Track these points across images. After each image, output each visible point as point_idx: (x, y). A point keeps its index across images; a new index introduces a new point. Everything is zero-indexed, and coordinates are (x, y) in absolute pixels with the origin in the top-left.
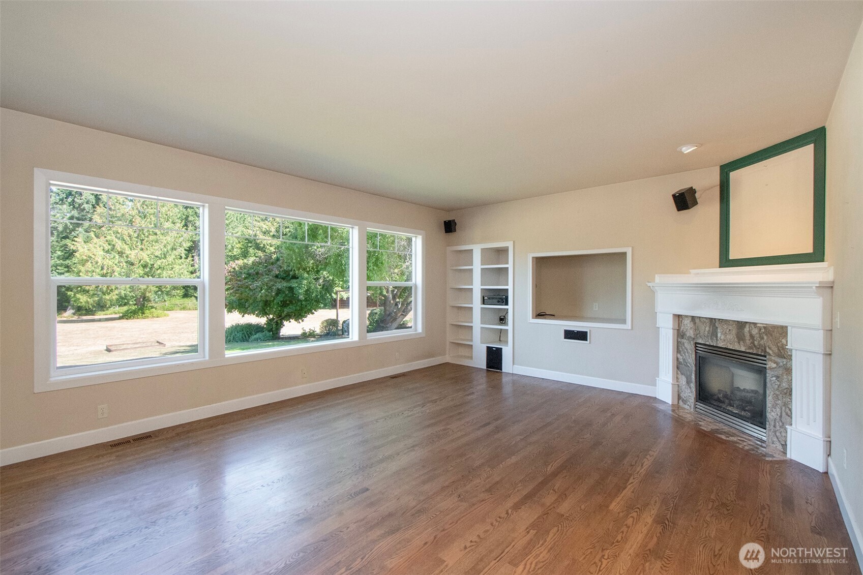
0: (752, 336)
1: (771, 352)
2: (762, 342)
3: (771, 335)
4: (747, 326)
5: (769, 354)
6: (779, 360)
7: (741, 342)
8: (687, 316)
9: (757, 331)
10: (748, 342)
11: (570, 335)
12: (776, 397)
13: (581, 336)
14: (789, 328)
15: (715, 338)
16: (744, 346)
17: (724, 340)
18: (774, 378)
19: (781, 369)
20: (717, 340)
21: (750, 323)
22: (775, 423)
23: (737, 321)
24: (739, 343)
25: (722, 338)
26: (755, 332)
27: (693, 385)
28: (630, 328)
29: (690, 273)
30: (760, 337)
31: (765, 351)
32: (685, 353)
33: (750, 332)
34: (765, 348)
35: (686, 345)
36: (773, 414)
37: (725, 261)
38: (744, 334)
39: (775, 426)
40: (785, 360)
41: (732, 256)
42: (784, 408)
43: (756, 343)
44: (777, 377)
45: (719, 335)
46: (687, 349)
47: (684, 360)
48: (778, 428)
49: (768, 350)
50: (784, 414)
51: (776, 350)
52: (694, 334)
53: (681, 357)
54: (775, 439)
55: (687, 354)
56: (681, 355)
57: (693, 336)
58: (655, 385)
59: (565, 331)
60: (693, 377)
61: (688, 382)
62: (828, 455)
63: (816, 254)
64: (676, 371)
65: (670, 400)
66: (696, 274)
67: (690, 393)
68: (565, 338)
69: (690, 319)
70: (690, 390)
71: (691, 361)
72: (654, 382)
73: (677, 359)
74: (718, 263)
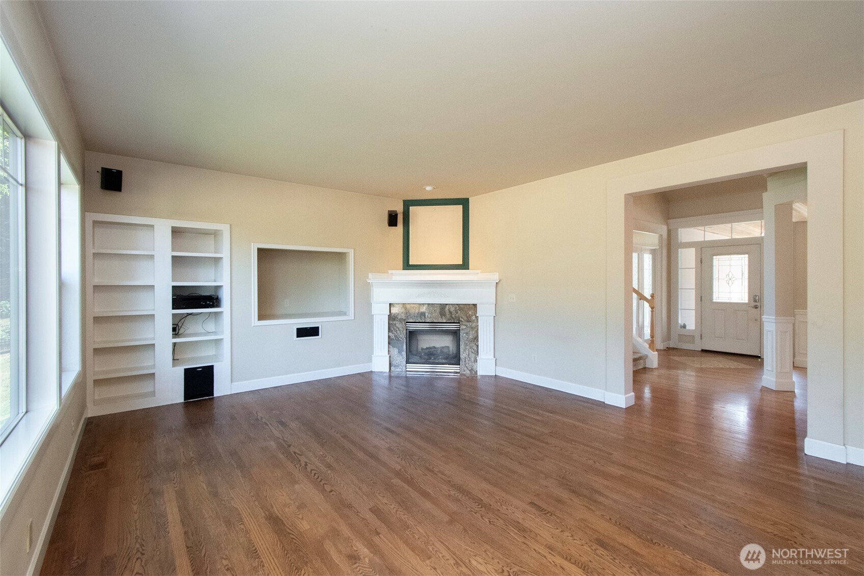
0: (450, 312)
1: (463, 320)
2: (457, 315)
3: (463, 310)
4: (447, 306)
5: (462, 321)
6: (468, 324)
7: (443, 317)
8: (398, 304)
9: (454, 309)
10: (448, 316)
11: (303, 332)
12: (466, 345)
13: (313, 332)
14: (478, 305)
15: (423, 317)
16: (445, 319)
17: (431, 317)
18: (465, 335)
19: (469, 328)
20: (425, 318)
21: (449, 304)
22: (465, 359)
23: (440, 304)
24: (442, 317)
25: (429, 316)
26: (452, 309)
27: (404, 353)
28: (353, 318)
29: (388, 273)
30: (456, 312)
31: (459, 320)
32: (396, 331)
33: (449, 310)
34: (459, 318)
36: (464, 355)
37: (407, 266)
38: (445, 312)
39: (465, 362)
40: (471, 323)
42: (470, 350)
43: (453, 316)
44: (467, 333)
45: (427, 314)
46: (398, 328)
47: (395, 336)
48: (467, 361)
49: (461, 319)
50: (470, 353)
51: (466, 318)
52: (405, 316)
53: (393, 335)
54: (466, 369)
55: (398, 332)
56: (393, 334)
57: (404, 318)
58: (371, 361)
59: (298, 329)
60: (405, 347)
61: (400, 352)
62: (496, 365)
63: (465, 266)
64: (389, 346)
65: (386, 369)
66: (392, 274)
67: (401, 359)
68: (298, 336)
69: (401, 306)
70: (401, 357)
71: (403, 336)
72: (370, 360)
73: (389, 337)
74: (402, 267)
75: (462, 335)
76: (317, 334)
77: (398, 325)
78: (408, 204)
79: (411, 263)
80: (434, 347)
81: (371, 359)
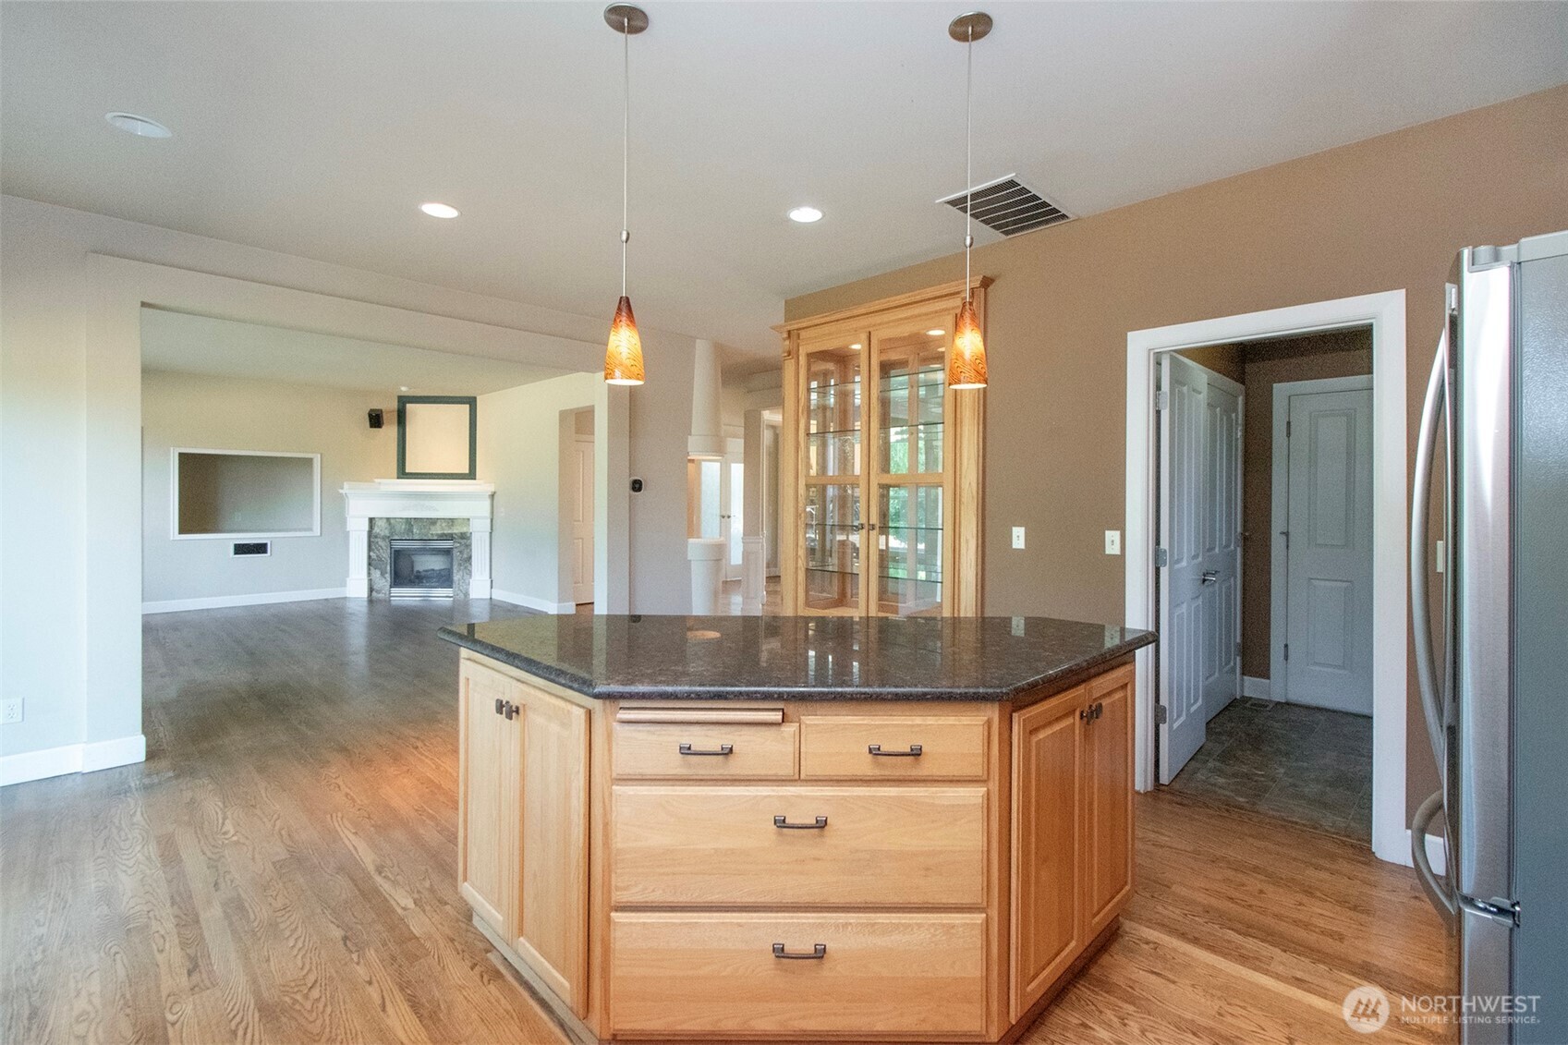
2: (449, 531)
4: (439, 521)
5: (455, 538)
6: (460, 541)
8: (381, 518)
9: (446, 524)
11: (241, 549)
12: (460, 565)
13: (260, 548)
14: (471, 520)
15: (411, 534)
18: (458, 553)
19: (462, 546)
20: (413, 534)
21: (444, 519)
22: (458, 581)
23: (433, 518)
26: (444, 524)
27: (388, 576)
28: (319, 534)
29: (374, 482)
31: (452, 537)
32: (379, 550)
33: (441, 525)
34: (452, 535)
35: (380, 543)
36: (458, 576)
37: (402, 473)
39: (458, 584)
40: (466, 541)
41: (408, 470)
42: (464, 571)
44: (460, 552)
45: (415, 531)
46: (380, 547)
47: (377, 556)
48: (460, 584)
49: (454, 535)
50: (464, 574)
51: (460, 535)
52: (390, 533)
53: (375, 555)
54: (458, 592)
55: (381, 551)
56: (374, 553)
57: (389, 535)
58: (345, 586)
59: (236, 545)
60: (388, 568)
61: (383, 574)
62: (492, 588)
63: (471, 475)
64: (369, 569)
65: (364, 594)
66: (380, 483)
67: (383, 582)
68: (236, 553)
69: (385, 521)
70: (384, 580)
71: (386, 555)
72: (343, 584)
73: (369, 557)
74: (396, 475)
75: (456, 553)
76: (265, 552)
77: (381, 543)
78: (403, 401)
79: (407, 471)
80: (433, 570)
81: (346, 583)
